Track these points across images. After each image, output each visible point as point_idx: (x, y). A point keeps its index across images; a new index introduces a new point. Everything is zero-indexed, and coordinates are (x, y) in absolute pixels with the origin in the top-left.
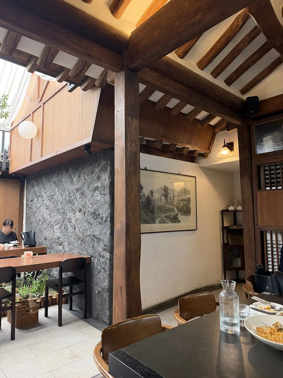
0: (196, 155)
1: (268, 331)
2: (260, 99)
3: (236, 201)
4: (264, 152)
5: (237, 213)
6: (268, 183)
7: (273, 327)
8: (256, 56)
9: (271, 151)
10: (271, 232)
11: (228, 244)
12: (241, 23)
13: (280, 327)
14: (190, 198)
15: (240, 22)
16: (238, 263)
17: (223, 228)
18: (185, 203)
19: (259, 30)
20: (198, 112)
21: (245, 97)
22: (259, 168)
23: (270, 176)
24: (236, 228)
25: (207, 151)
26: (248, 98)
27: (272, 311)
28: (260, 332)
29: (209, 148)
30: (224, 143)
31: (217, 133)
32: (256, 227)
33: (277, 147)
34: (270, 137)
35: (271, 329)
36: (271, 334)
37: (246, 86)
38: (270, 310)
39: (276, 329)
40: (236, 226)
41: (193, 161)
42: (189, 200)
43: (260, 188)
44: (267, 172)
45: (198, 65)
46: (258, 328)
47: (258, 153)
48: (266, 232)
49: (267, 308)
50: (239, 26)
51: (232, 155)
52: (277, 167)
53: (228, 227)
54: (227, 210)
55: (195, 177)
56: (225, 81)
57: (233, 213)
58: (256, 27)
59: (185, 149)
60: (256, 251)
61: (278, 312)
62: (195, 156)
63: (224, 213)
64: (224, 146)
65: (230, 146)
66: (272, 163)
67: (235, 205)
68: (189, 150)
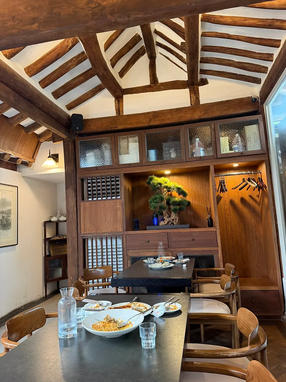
0: (19, 162)
1: (101, 325)
2: (84, 118)
3: (58, 211)
4: (88, 167)
5: (60, 224)
6: (90, 195)
7: (105, 321)
8: (82, 78)
9: (93, 166)
10: (92, 238)
11: (49, 256)
12: (71, 45)
13: (110, 319)
14: (10, 210)
15: (70, 43)
16: (59, 273)
17: (46, 240)
18: (4, 215)
19: (86, 56)
20: (23, 118)
21: (71, 113)
22: (82, 180)
23: (92, 189)
24: (59, 238)
25: (31, 160)
26: (73, 115)
27: (100, 308)
28: (95, 328)
29: (33, 157)
30: (50, 154)
31: (42, 143)
32: (79, 236)
33: (98, 163)
34: (92, 153)
35: (104, 323)
36: (104, 326)
37: (71, 103)
38: (99, 308)
39: (107, 322)
40: (58, 237)
41: (15, 169)
42: (9, 212)
43: (83, 199)
44: (89, 185)
45: (26, 70)
46: (93, 325)
47: (82, 167)
48: (88, 239)
49: (96, 307)
50: (69, 47)
51: (57, 166)
52: (98, 180)
53: (50, 238)
54: (50, 221)
55: (17, 187)
56: (52, 93)
57: (55, 224)
58: (83, 53)
59: (6, 156)
60: (78, 258)
61: (105, 307)
62: (18, 164)
63: (47, 224)
64: (49, 157)
65: (55, 157)
66: (94, 177)
67: (57, 216)
68: (11, 156)
